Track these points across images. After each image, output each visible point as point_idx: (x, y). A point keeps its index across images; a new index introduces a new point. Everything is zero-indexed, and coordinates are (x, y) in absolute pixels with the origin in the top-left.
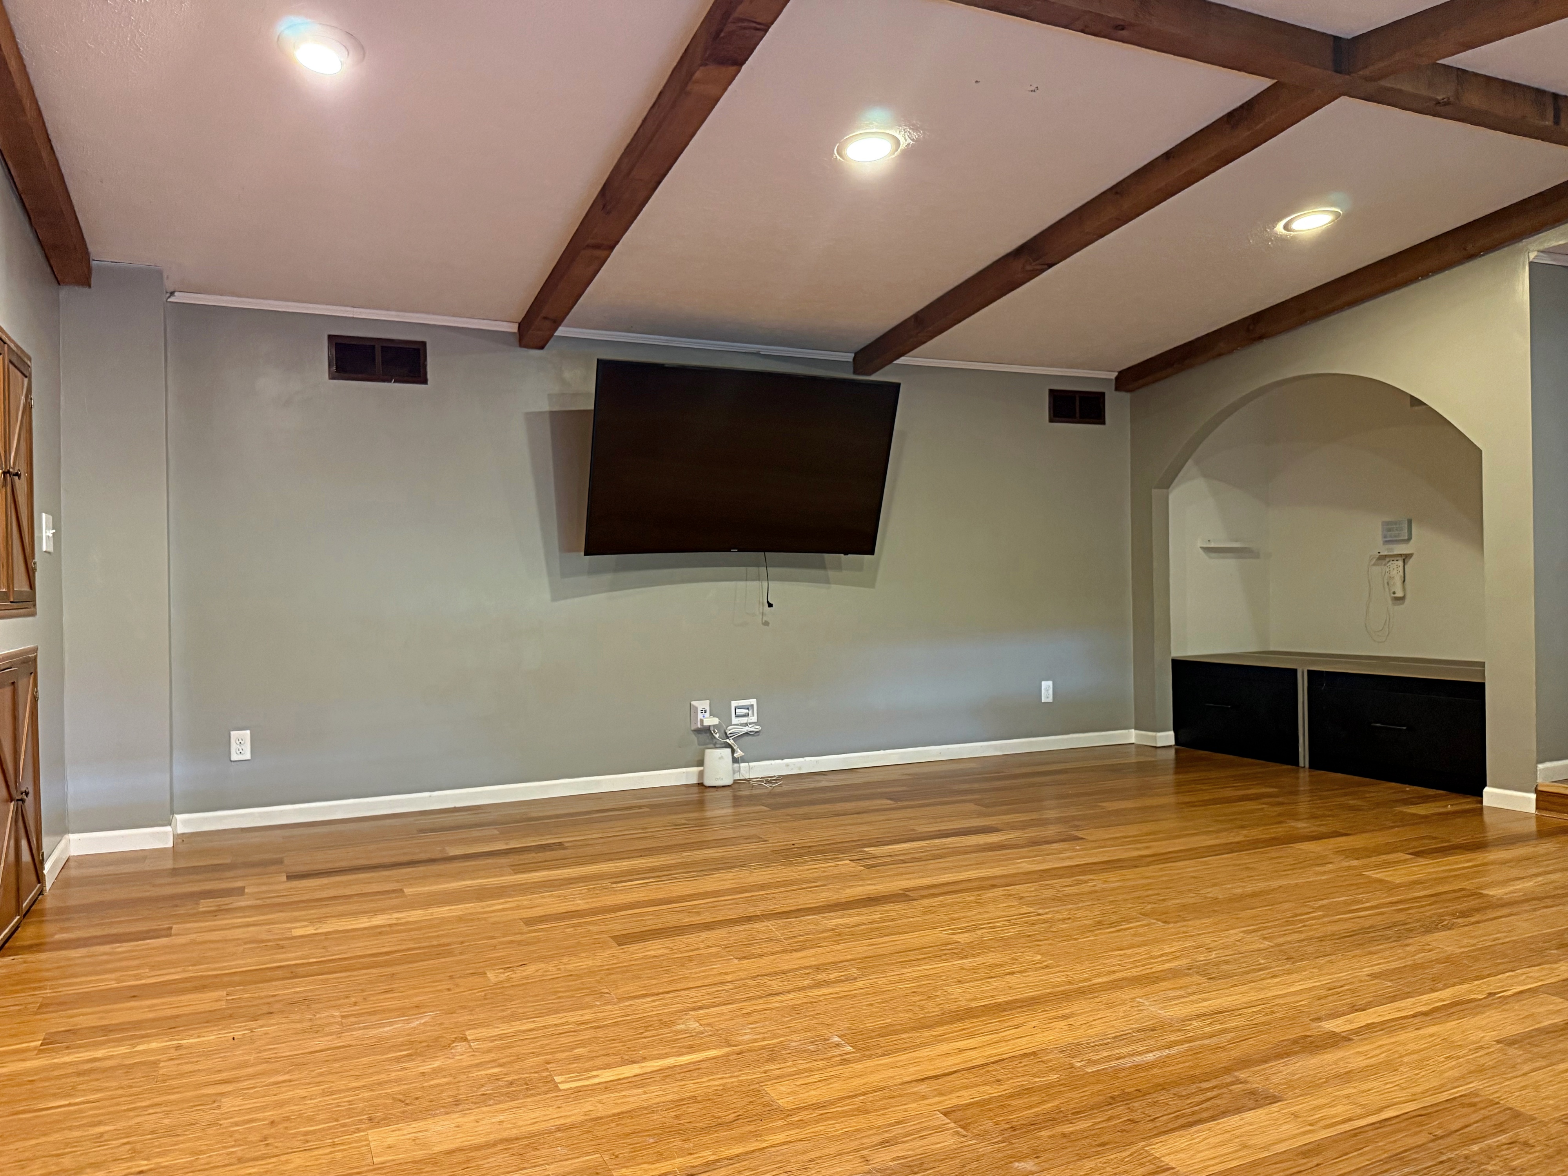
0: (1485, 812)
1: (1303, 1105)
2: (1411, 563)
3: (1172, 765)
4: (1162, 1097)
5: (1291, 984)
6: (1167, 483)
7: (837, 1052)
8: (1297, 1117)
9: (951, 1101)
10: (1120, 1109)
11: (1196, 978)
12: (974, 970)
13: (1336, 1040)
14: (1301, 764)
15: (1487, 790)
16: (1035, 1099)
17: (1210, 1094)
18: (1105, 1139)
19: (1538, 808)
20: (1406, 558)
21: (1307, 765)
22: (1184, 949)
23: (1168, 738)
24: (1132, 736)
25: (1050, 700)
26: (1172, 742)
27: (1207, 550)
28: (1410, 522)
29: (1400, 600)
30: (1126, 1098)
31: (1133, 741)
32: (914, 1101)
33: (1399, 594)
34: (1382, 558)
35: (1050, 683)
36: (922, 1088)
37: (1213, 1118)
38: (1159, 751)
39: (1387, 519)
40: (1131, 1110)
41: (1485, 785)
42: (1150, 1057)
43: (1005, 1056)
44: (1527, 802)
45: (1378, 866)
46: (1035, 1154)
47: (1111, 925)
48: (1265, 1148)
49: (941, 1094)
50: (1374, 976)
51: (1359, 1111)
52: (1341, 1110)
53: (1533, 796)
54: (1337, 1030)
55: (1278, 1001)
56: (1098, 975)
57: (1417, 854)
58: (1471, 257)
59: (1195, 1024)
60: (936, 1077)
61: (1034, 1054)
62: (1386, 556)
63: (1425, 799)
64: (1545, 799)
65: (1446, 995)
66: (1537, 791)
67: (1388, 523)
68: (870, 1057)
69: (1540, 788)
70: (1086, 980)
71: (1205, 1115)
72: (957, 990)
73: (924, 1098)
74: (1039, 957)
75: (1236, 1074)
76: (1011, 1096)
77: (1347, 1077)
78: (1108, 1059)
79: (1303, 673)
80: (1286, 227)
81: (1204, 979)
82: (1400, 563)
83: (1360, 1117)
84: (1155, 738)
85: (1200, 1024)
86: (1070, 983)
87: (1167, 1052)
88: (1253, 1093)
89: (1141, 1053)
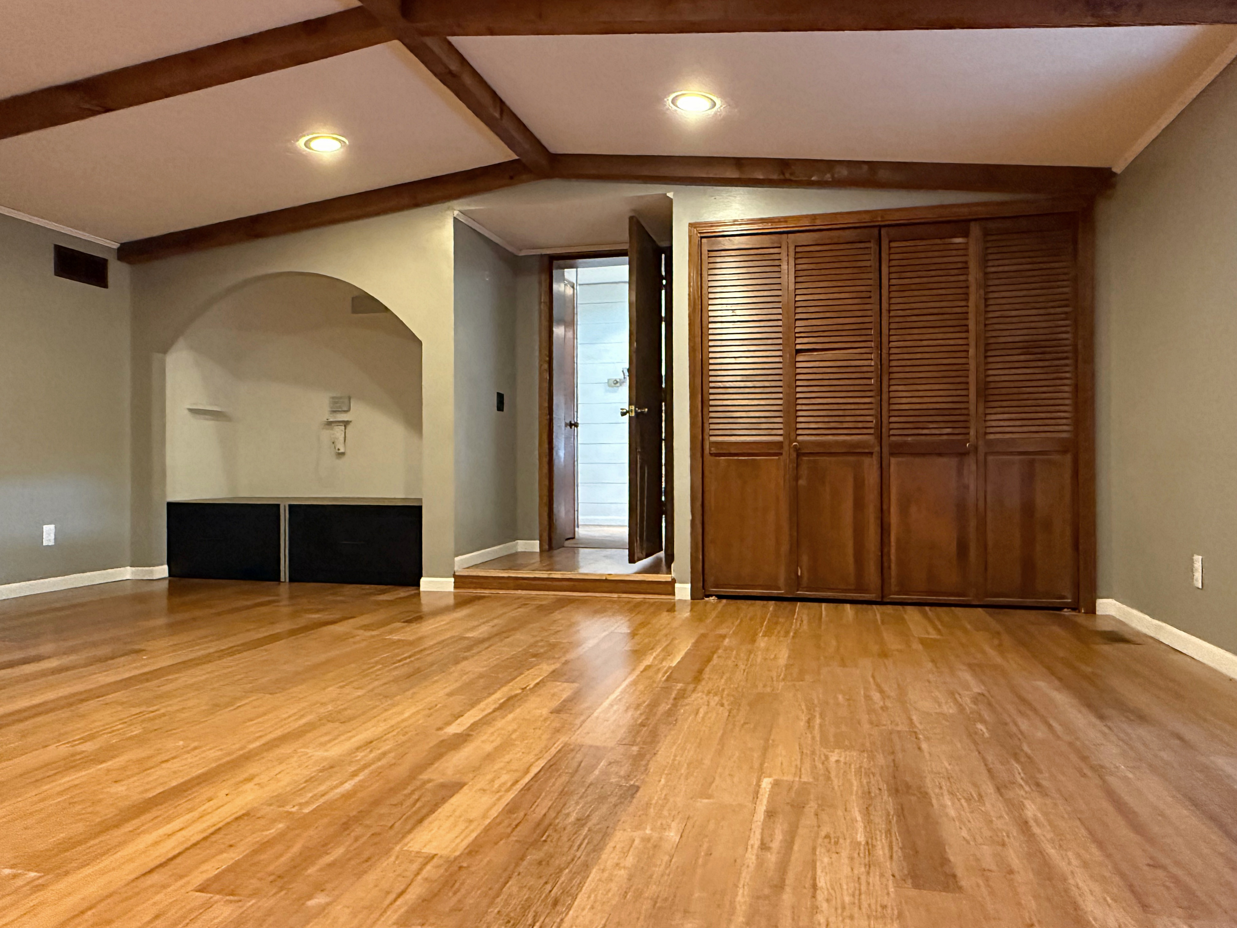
0: (422, 595)
1: (482, 782)
2: (349, 428)
3: (166, 593)
4: (383, 810)
5: (402, 713)
6: (165, 350)
7: (19, 882)
8: (484, 790)
9: (198, 878)
10: (358, 830)
11: (330, 726)
12: (124, 768)
13: (463, 738)
14: (282, 579)
15: (423, 580)
16: (279, 848)
17: (415, 797)
18: (366, 854)
19: (455, 587)
20: (346, 423)
21: (287, 580)
22: (304, 708)
23: (162, 571)
24: (127, 573)
25: (52, 543)
26: (166, 574)
27: (194, 412)
28: (350, 398)
29: (341, 455)
30: (357, 819)
31: (128, 577)
32: (157, 893)
33: (342, 450)
34: (329, 424)
35: (52, 527)
36: (155, 878)
37: (432, 811)
38: (155, 583)
39: (331, 395)
40: (368, 827)
41: (421, 576)
42: (348, 786)
43: (220, 825)
44: (447, 584)
45: (391, 633)
46: (319, 888)
47: (227, 705)
48: (484, 816)
49: (181, 877)
50: (450, 695)
51: (517, 775)
52: (506, 778)
53: (452, 580)
54: (459, 731)
55: (405, 724)
56: (250, 742)
57: (409, 622)
58: (417, 205)
59: (360, 755)
60: (162, 865)
61: (247, 814)
62: (332, 422)
63: (383, 592)
64: (461, 581)
65: (499, 696)
66: (455, 576)
67: (333, 398)
68: (67, 873)
69: (457, 574)
70: (241, 749)
71: (424, 811)
72: (120, 789)
73: (164, 887)
74: (181, 743)
75: (421, 777)
76: (255, 852)
77: (489, 757)
78: (315, 798)
79: (285, 506)
80: (306, 144)
81: (337, 724)
82: (343, 428)
83: (522, 778)
84: (152, 572)
85: (362, 754)
86: (229, 754)
87: (357, 779)
88: (443, 786)
89: (336, 787)
